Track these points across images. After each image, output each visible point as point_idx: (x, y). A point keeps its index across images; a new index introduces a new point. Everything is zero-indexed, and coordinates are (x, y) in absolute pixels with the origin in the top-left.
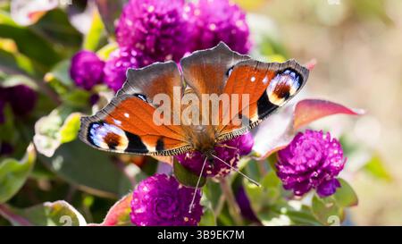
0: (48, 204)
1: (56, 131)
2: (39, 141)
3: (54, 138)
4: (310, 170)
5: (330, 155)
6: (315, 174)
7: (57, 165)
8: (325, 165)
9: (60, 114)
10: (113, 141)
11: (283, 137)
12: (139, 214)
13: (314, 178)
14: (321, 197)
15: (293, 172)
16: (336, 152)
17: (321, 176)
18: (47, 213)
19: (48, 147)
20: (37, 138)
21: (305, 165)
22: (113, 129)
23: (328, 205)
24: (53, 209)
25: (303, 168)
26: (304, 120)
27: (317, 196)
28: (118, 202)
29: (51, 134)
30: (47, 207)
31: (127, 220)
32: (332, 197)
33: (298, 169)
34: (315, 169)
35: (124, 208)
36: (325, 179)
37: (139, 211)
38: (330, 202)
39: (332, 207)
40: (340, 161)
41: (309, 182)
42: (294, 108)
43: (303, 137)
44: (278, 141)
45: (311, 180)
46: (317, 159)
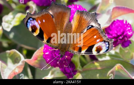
0: (8, 51)
1: (11, 21)
2: (4, 25)
3: (11, 24)
4: (119, 36)
5: (127, 30)
6: (121, 38)
7: (11, 36)
8: (125, 34)
9: (13, 14)
10: (34, 29)
11: (107, 23)
12: (47, 55)
13: (120, 39)
14: (123, 48)
15: (111, 37)
16: (129, 28)
17: (123, 38)
18: (7, 55)
19: (8, 27)
20: (3, 24)
21: (116, 34)
22: (36, 24)
23: (126, 51)
24: (10, 53)
25: (115, 35)
26: (116, 15)
27: (122, 47)
28: (38, 50)
29: (9, 22)
30: (8, 53)
31: (41, 58)
32: (128, 48)
33: (113, 35)
34: (121, 35)
35: (40, 53)
36: (125, 40)
37: (47, 53)
38: (127, 50)
39: (128, 52)
40: (131, 33)
41: (118, 41)
42: (111, 10)
43: (115, 22)
44: (105, 24)
45: (119, 40)
46: (121, 31)
